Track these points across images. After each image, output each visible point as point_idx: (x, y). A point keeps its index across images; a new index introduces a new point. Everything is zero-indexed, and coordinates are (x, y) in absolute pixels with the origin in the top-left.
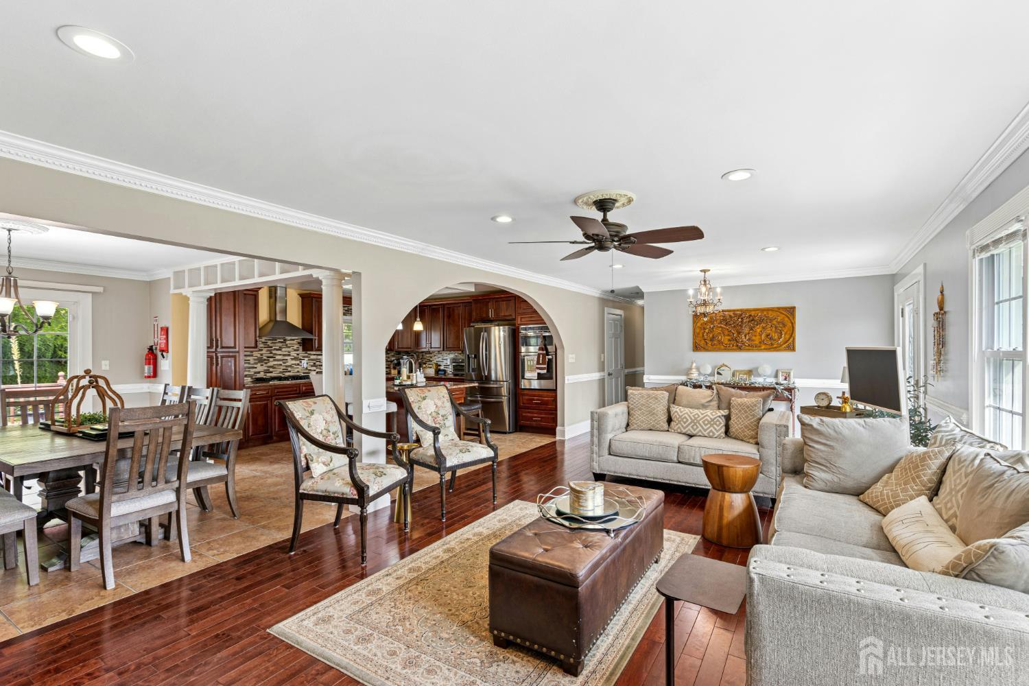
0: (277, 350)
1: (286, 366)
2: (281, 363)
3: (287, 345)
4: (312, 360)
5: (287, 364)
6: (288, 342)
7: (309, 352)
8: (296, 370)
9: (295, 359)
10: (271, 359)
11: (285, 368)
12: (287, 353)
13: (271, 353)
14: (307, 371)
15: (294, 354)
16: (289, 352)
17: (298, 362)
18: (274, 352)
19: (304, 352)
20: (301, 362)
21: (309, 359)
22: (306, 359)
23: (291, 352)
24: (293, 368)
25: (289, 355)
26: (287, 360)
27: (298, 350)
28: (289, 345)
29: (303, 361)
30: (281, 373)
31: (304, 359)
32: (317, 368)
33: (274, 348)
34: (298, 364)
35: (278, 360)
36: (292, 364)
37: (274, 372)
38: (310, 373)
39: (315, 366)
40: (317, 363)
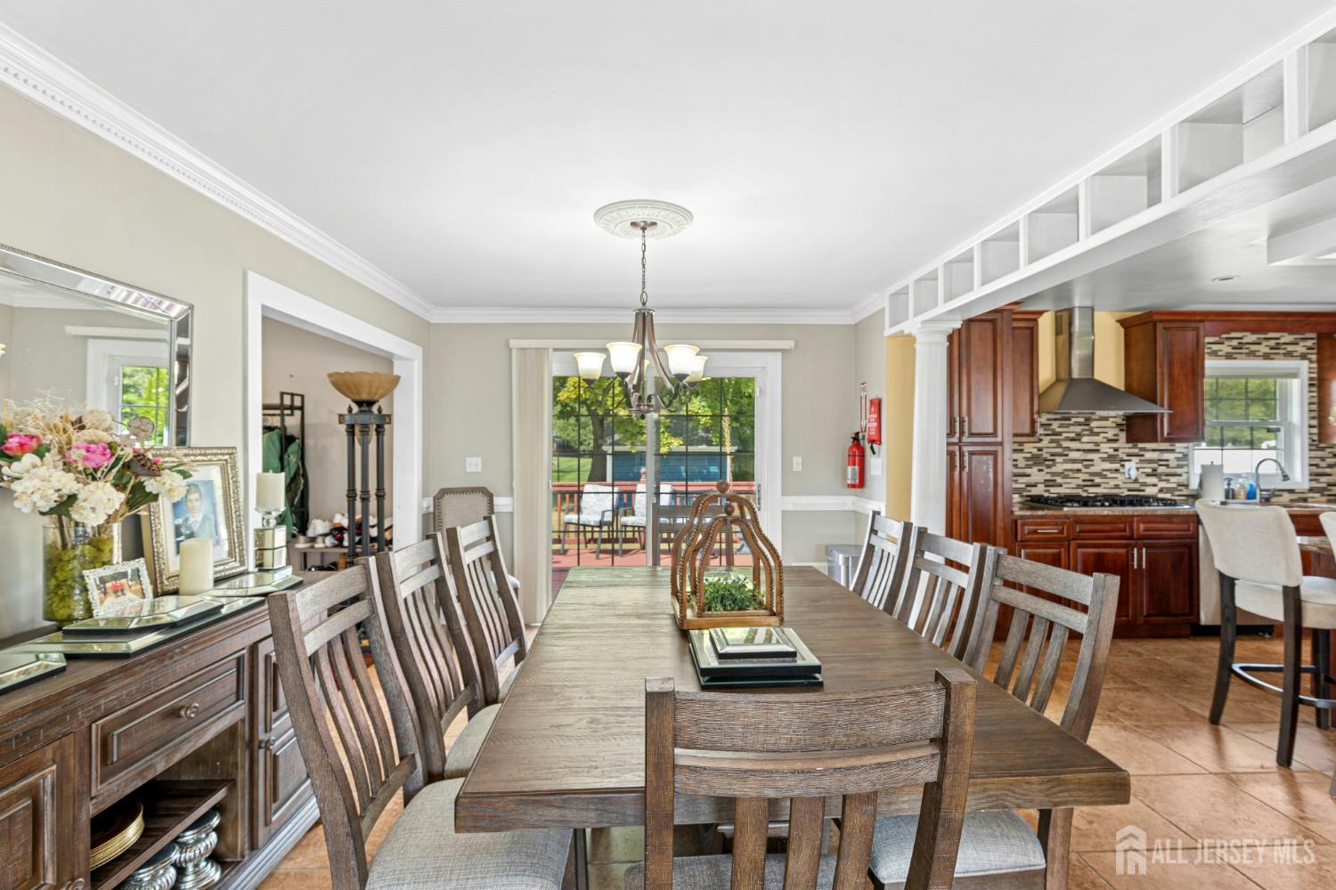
0: (1073, 440)
1: (1091, 474)
2: (1079, 466)
3: (1090, 430)
4: (1150, 461)
5: (1092, 470)
6: (1094, 424)
7: (1140, 445)
8: (1112, 483)
9: (1111, 458)
10: (1059, 459)
11: (1087, 477)
12: (1091, 446)
13: (1060, 446)
14: (1137, 486)
15: (1107, 448)
16: (1097, 444)
17: (1117, 466)
18: (1065, 444)
19: (1130, 445)
20: (1123, 466)
21: (1141, 460)
22: (1135, 459)
23: (1102, 445)
24: (1105, 477)
25: (1098, 451)
26: (1092, 460)
27: (1117, 440)
28: (1096, 430)
29: (1127, 464)
30: (1078, 487)
31: (1130, 460)
32: (1160, 481)
33: (1065, 435)
34: (1117, 470)
35: (1074, 461)
36: (1104, 470)
37: (1065, 486)
38: (1143, 491)
39: (1155, 475)
40: (1162, 469)
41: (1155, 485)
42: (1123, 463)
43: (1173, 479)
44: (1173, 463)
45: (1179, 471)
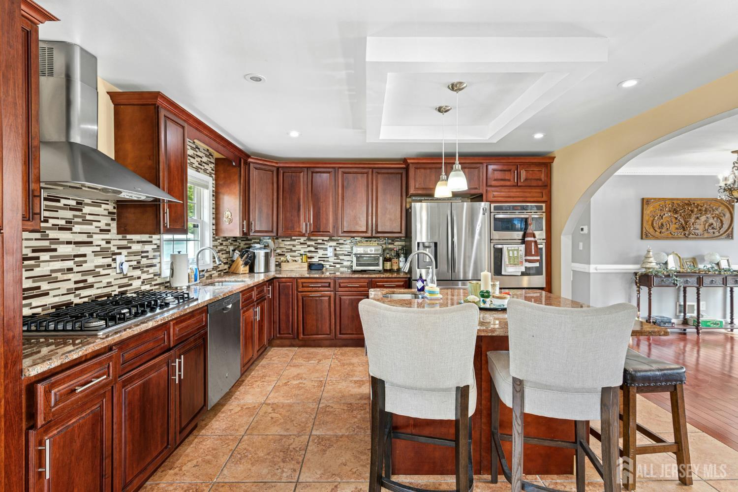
0: (61, 229)
1: (84, 273)
2: (70, 264)
3: (83, 217)
4: (135, 254)
5: (85, 267)
6: (87, 210)
7: (129, 237)
8: (106, 280)
9: (103, 252)
10: (44, 256)
11: (79, 277)
12: (83, 238)
13: (45, 238)
14: (125, 281)
15: (98, 239)
16: (89, 235)
17: (108, 261)
18: (52, 234)
19: (120, 237)
20: (114, 260)
21: (128, 253)
22: (125, 252)
23: (95, 236)
24: (98, 275)
25: (90, 243)
26: (85, 255)
27: (109, 231)
28: (88, 217)
29: (118, 257)
30: (69, 292)
31: (120, 254)
32: (142, 273)
33: (52, 221)
34: (109, 265)
35: (64, 258)
36: (96, 267)
37: (52, 293)
38: (131, 285)
39: (139, 268)
40: (144, 261)
41: (139, 278)
42: (114, 257)
43: (151, 270)
44: (151, 255)
45: (154, 261)
